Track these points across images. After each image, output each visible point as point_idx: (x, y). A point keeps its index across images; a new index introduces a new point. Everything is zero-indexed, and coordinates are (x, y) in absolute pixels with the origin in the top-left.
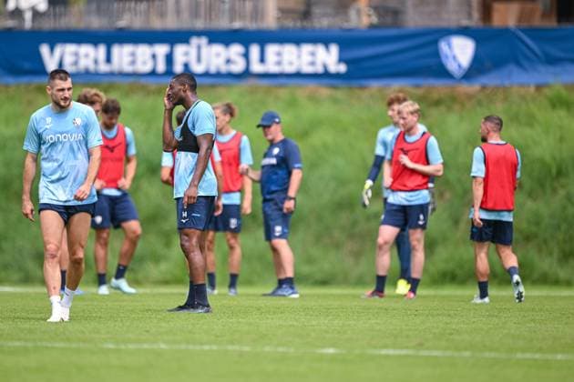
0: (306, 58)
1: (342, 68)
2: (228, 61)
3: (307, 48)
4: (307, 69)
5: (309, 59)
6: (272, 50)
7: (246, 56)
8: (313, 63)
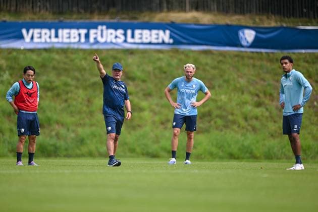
0: (154, 36)
1: (171, 41)
2: (116, 37)
3: (154, 32)
4: (154, 41)
5: (156, 36)
6: (137, 32)
7: (125, 35)
8: (157, 39)
